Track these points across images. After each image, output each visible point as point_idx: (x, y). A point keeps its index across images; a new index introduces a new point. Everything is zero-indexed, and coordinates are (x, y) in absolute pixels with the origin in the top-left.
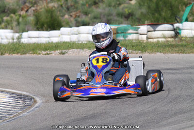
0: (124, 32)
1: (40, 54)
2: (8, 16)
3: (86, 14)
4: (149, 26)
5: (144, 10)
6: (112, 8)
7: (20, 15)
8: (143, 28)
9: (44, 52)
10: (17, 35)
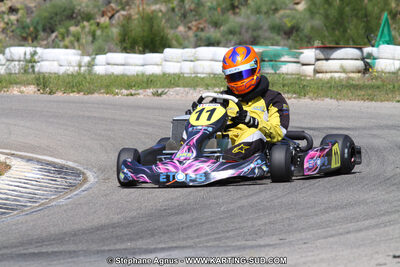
0: (274, 59)
1: (117, 94)
2: (77, 26)
3: (216, 25)
5: (318, 22)
6: (263, 16)
7: (98, 24)
8: (309, 54)
9: (125, 92)
10: (87, 59)
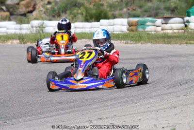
4: (162, 20)
